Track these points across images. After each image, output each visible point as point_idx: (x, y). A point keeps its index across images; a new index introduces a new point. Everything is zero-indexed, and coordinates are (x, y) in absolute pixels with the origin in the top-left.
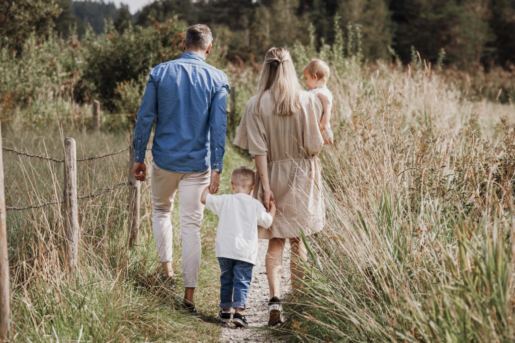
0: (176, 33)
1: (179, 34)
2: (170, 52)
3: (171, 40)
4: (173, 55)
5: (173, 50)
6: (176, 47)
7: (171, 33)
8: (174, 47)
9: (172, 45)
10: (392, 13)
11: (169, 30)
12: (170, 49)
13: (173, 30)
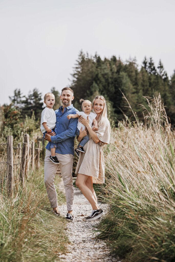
0: (12, 111)
1: (14, 112)
2: (9, 121)
3: (9, 115)
4: (11, 122)
5: (11, 120)
6: (12, 118)
7: (10, 111)
8: (11, 118)
9: (10, 118)
10: (114, 109)
11: (8, 110)
12: (9, 119)
13: (10, 110)
